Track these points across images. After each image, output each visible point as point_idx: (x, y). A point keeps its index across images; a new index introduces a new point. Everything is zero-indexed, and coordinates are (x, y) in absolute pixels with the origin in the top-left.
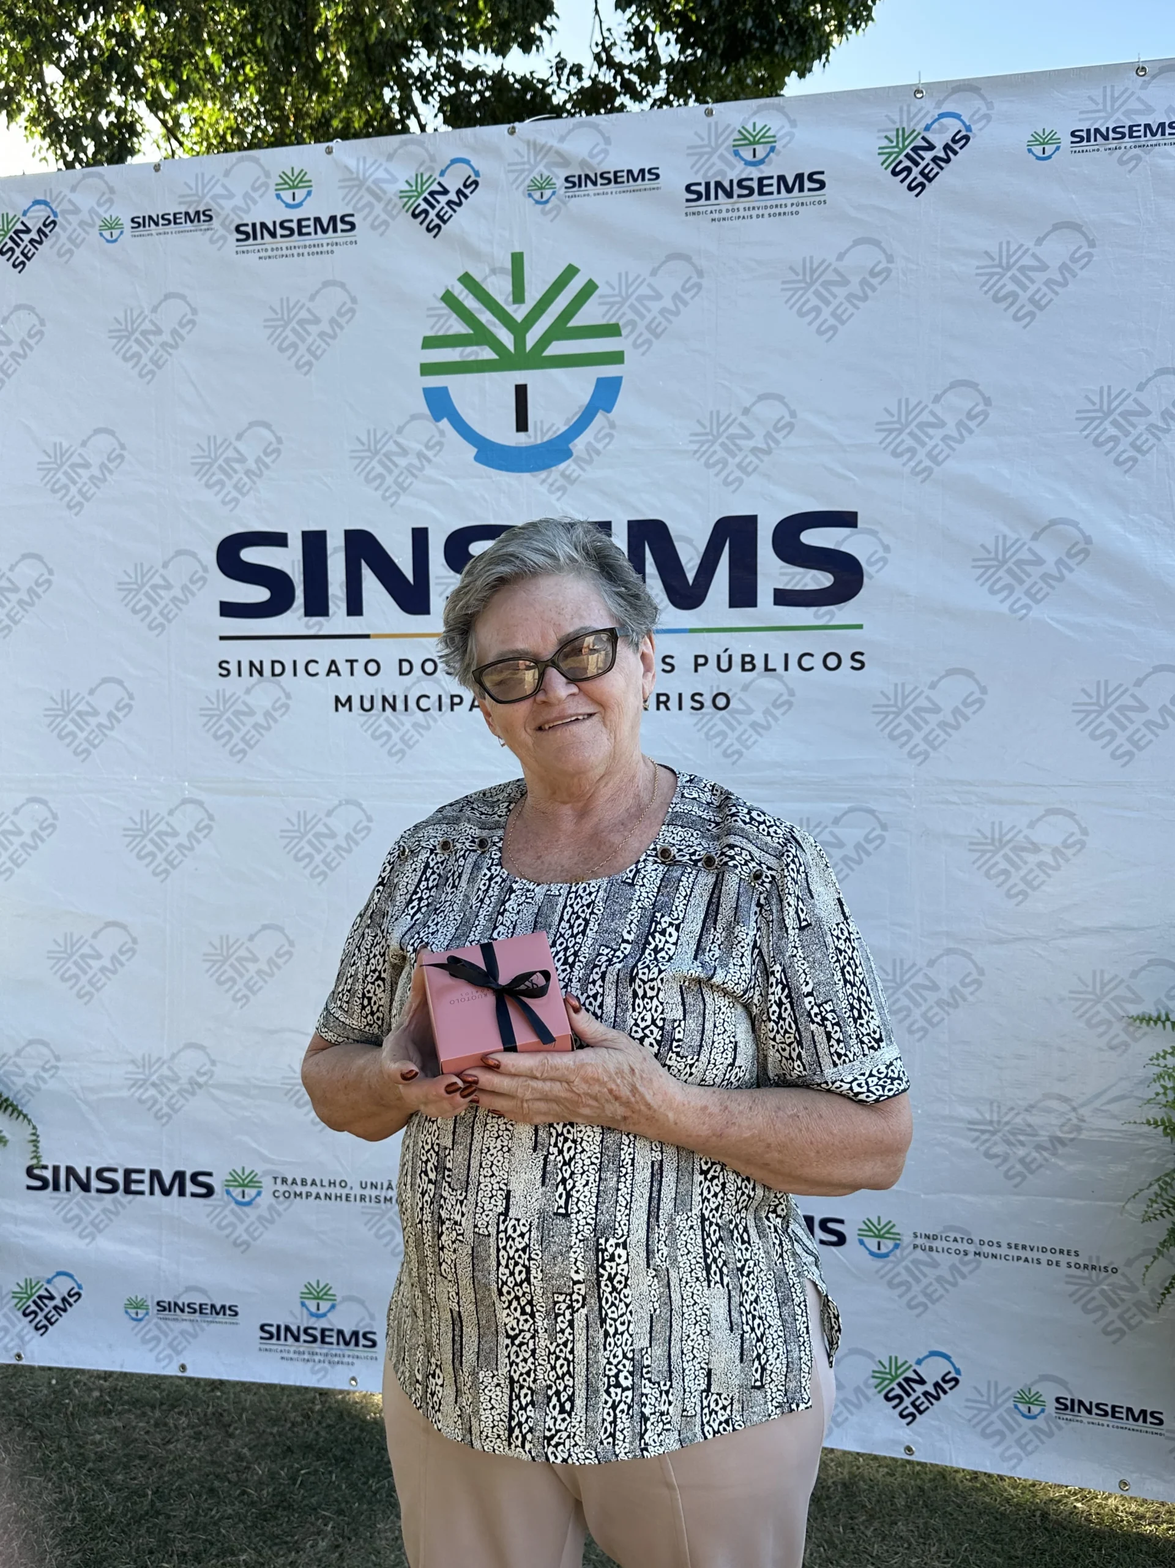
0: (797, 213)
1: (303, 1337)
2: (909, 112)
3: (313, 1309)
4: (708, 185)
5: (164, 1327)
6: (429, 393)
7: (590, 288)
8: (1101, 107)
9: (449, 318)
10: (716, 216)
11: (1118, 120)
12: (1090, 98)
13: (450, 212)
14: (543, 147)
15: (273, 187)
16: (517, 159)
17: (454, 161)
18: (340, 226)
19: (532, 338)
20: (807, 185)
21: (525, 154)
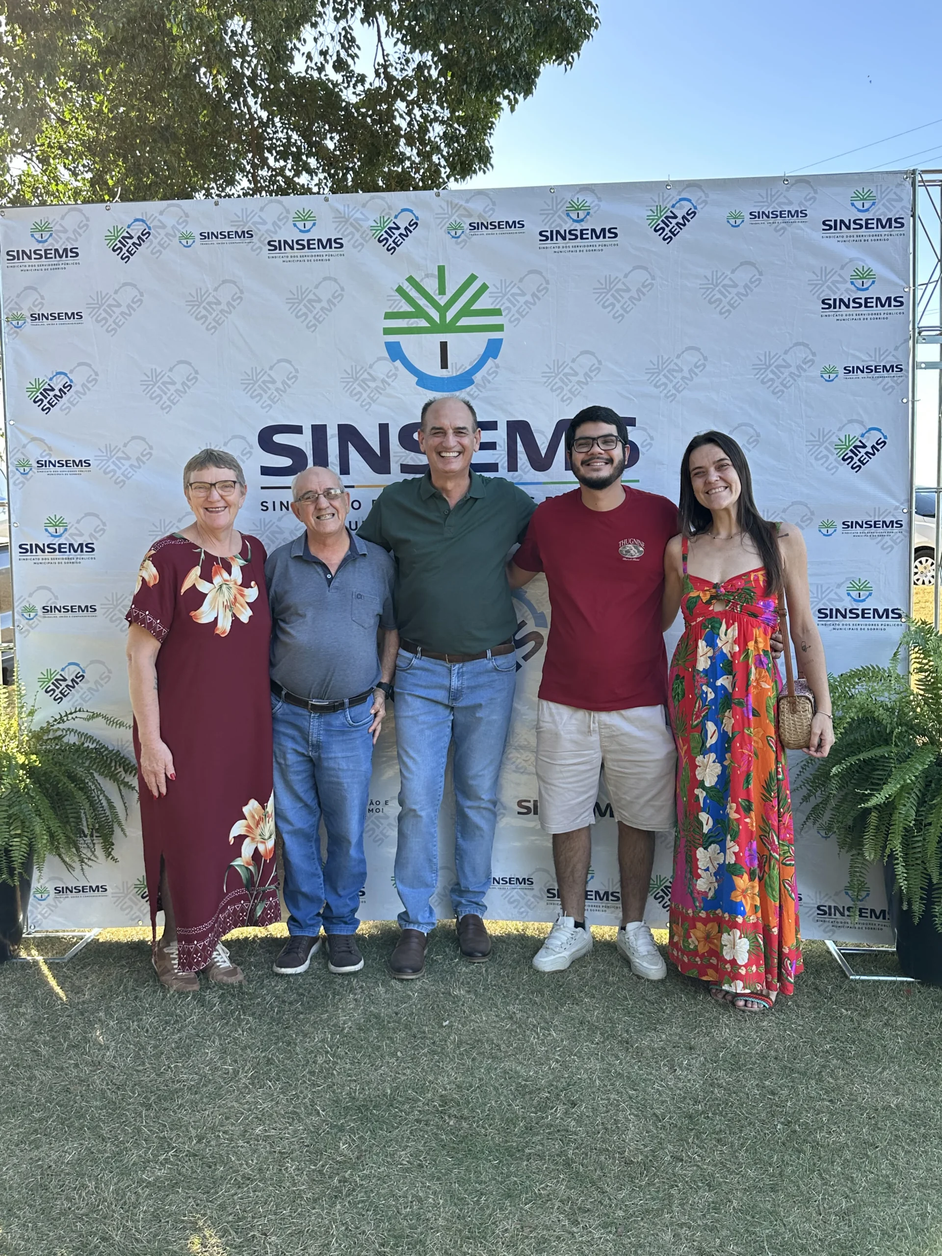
0: (602, 250)
2: (663, 196)
4: (552, 232)
6: (388, 345)
7: (484, 288)
8: (765, 200)
9: (401, 301)
10: (557, 250)
11: (774, 207)
12: (760, 195)
13: (401, 240)
14: (456, 205)
15: (291, 220)
16: (440, 211)
17: (403, 210)
18: (334, 245)
19: (450, 315)
20: (608, 235)
21: (446, 208)
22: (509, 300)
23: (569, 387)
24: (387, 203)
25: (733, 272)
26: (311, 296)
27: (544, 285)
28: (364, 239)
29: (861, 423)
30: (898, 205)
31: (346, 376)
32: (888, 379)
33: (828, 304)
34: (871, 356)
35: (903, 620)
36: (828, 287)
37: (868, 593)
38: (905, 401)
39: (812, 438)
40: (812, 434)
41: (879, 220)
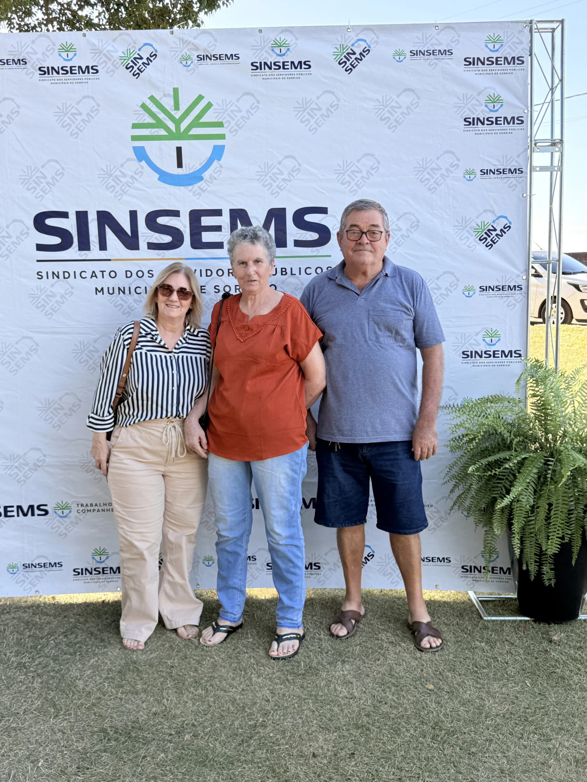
0: (299, 78)
1: (94, 572)
2: (345, 37)
3: (98, 559)
4: (261, 63)
5: (27, 575)
6: (135, 149)
7: (209, 105)
8: (421, 41)
9: (145, 115)
10: (265, 77)
11: (428, 47)
12: (417, 37)
13: (144, 68)
14: (186, 41)
15: (57, 50)
16: (175, 46)
17: (145, 44)
18: (91, 71)
19: (184, 126)
20: (303, 66)
21: (178, 43)
22: (228, 115)
23: (277, 184)
24: (132, 38)
25: (398, 96)
26: (74, 111)
27: (256, 104)
28: (115, 66)
29: (493, 212)
30: (520, 47)
31: (103, 173)
32: (512, 179)
33: (469, 122)
34: (500, 162)
35: (523, 358)
36: (469, 109)
37: (497, 339)
38: (525, 195)
39: (457, 224)
40: (457, 221)
41: (506, 58)
